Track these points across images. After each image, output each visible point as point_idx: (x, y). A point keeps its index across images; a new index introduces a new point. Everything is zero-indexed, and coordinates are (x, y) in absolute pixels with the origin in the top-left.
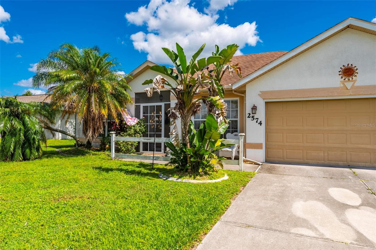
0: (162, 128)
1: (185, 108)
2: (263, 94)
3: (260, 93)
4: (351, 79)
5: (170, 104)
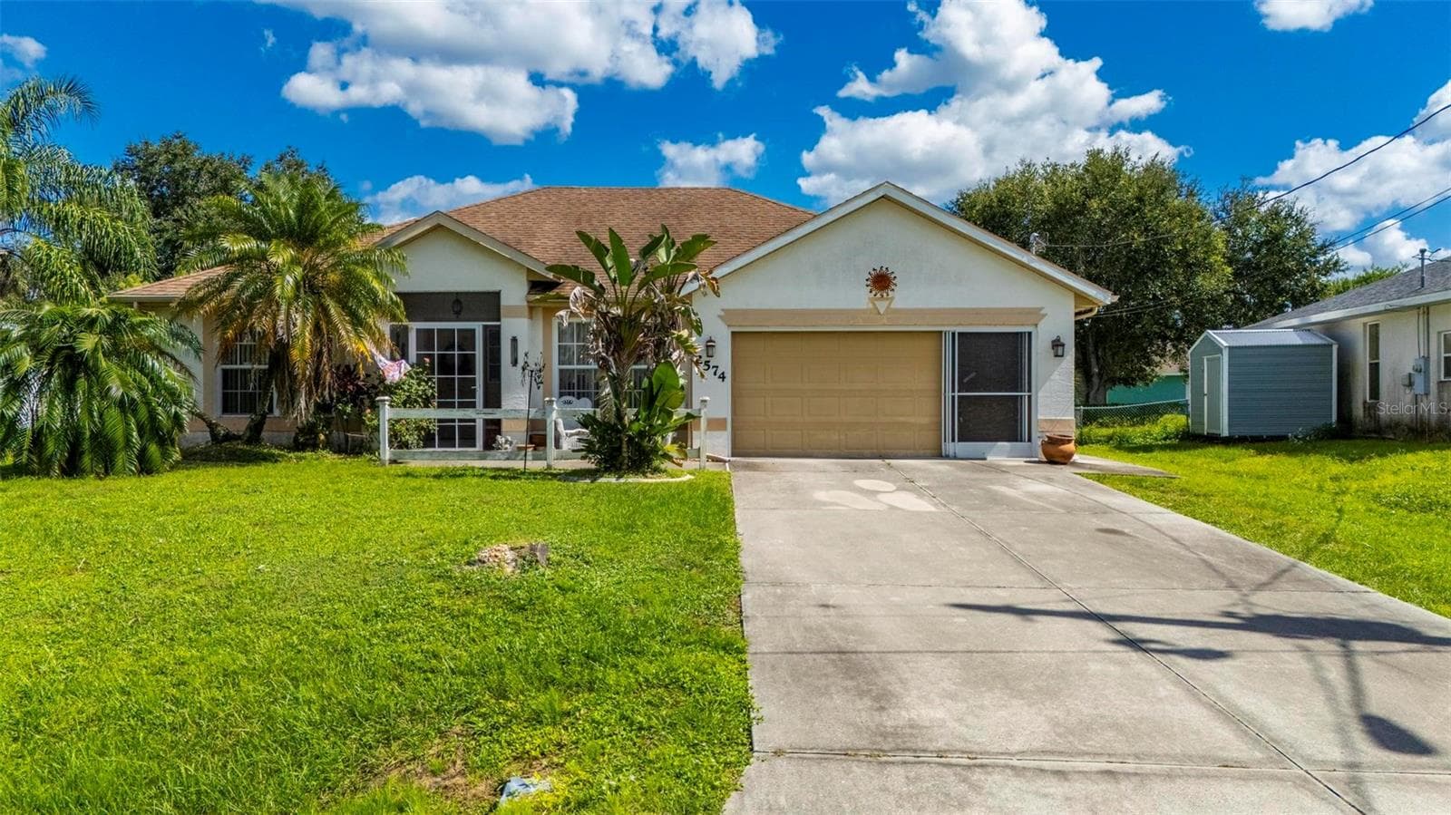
0: (477, 388)
1: (623, 350)
2: (728, 316)
3: (722, 313)
4: (885, 295)
5: (499, 326)
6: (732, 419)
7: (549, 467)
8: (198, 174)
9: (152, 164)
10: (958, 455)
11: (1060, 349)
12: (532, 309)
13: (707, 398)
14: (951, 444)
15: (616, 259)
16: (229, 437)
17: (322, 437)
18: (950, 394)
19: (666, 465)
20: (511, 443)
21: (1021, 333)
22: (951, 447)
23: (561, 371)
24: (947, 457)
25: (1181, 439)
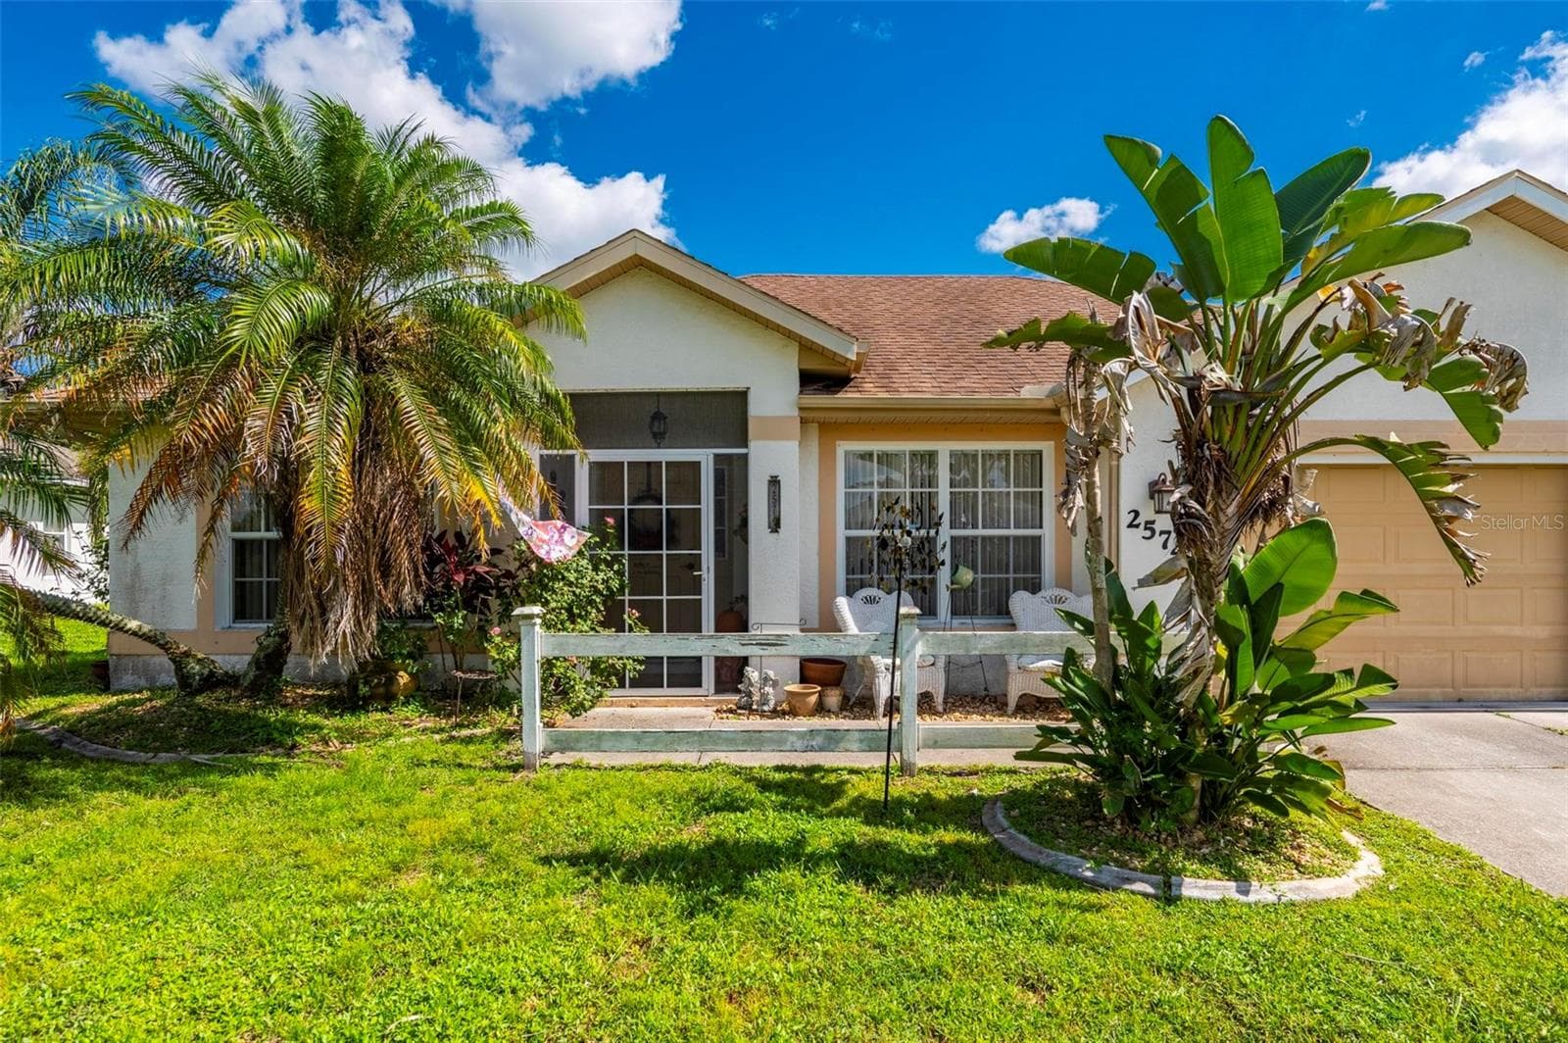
0: (704, 573)
5: (745, 457)
12: (807, 424)
17: (403, 682)
20: (775, 684)
23: (848, 539)
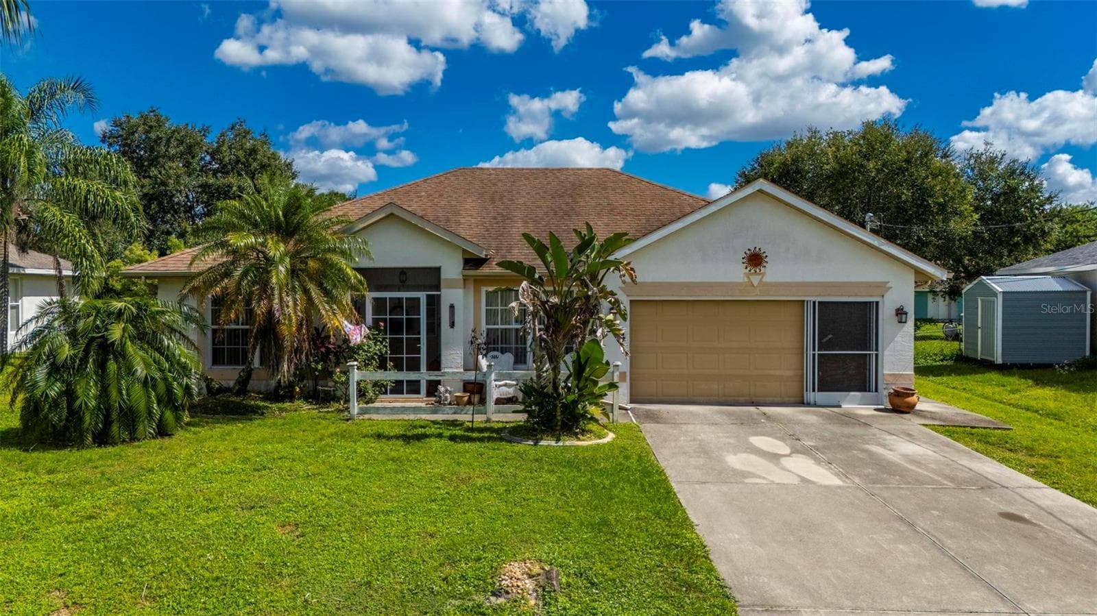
0: (422, 345)
1: (559, 331)
3: (623, 286)
4: (758, 270)
5: (439, 296)
6: (630, 372)
7: (488, 420)
8: (168, 141)
9: (133, 133)
10: (818, 403)
11: (904, 316)
12: (466, 279)
13: (619, 363)
14: (812, 394)
15: (554, 256)
16: (222, 390)
17: (298, 389)
18: (812, 352)
19: (592, 426)
20: (450, 392)
21: (870, 302)
22: (811, 396)
23: (488, 330)
24: (809, 405)
25: (955, 361)
